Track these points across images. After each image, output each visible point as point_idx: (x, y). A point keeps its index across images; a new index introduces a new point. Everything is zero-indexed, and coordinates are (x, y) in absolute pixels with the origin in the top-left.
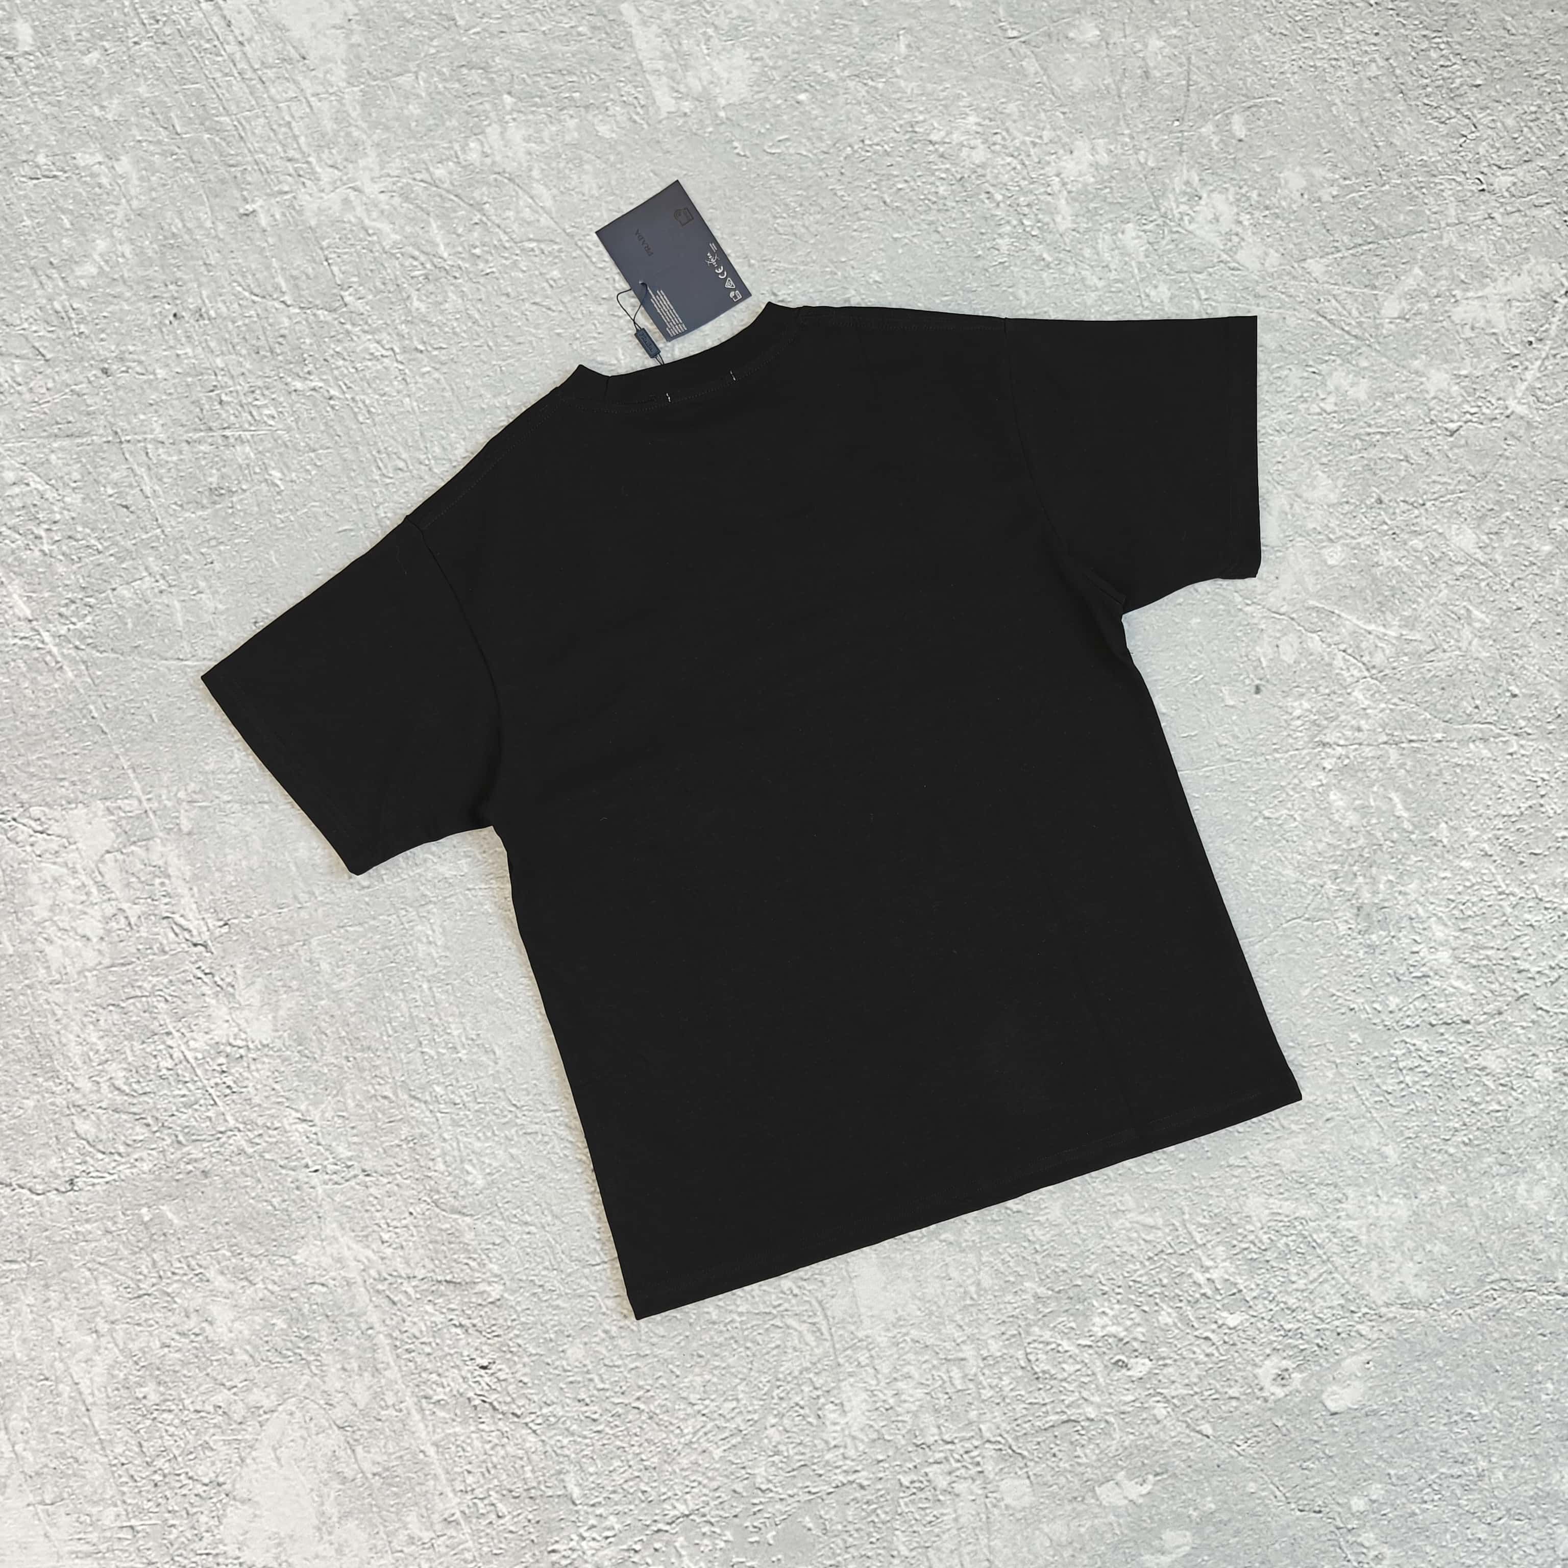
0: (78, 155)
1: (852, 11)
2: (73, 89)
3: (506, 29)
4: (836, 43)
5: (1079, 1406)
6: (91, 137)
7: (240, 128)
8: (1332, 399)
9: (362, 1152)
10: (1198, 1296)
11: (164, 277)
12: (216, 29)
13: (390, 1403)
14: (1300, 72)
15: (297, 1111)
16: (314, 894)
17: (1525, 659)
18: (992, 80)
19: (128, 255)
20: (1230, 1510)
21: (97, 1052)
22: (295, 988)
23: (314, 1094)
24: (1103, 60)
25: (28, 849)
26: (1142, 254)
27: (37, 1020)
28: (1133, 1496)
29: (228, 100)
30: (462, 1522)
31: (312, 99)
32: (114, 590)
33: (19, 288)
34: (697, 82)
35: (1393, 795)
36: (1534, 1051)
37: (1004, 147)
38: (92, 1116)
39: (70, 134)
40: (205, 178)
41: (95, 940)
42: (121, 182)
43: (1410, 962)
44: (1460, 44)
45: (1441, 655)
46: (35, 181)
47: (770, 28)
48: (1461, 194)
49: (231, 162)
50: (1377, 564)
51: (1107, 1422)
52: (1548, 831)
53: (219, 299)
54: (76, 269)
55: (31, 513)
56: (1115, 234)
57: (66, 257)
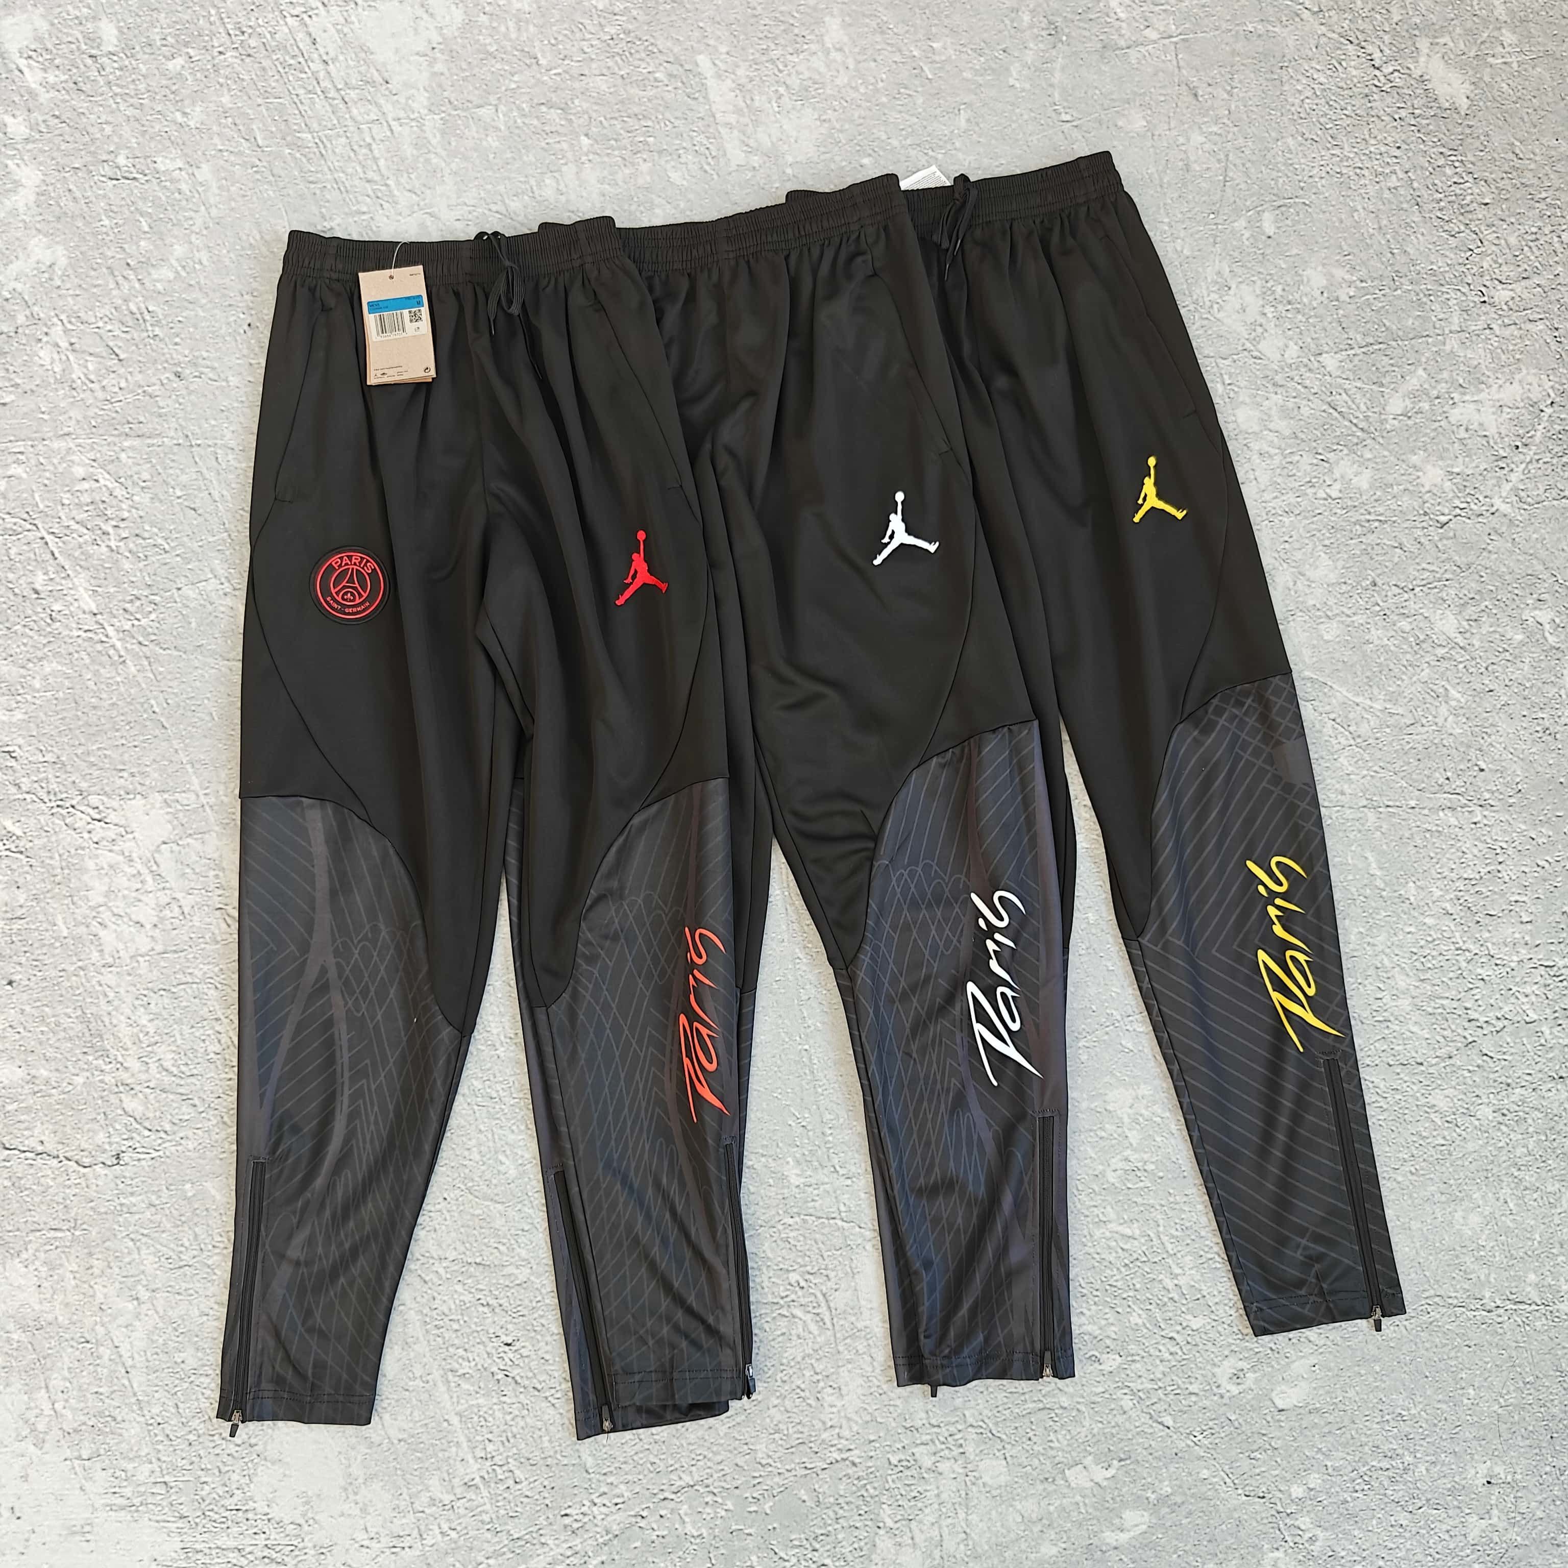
0: (159, 160)
1: (917, 82)
2: (156, 93)
3: (586, 72)
4: (900, 112)
5: (1054, 1396)
6: (172, 143)
7: (321, 145)
8: (1337, 486)
10: (1166, 1299)
11: (240, 287)
12: (301, 45)
13: (417, 1375)
14: (1327, 176)
17: (1493, 737)
19: (205, 262)
20: (1185, 1494)
21: (148, 1033)
24: (1148, 150)
25: (86, 835)
27: (89, 1000)
28: (1098, 1479)
29: (309, 117)
30: (481, 1486)
31: (392, 123)
32: (179, 589)
33: (95, 286)
34: (767, 138)
35: (1368, 855)
36: (1477, 1093)
38: (140, 1095)
39: (152, 138)
40: (285, 192)
41: (148, 926)
42: (200, 189)
43: (1374, 1008)
44: (1472, 163)
45: (1420, 728)
46: (115, 182)
47: (840, 92)
48: (1464, 304)
49: (311, 179)
50: (1368, 642)
51: (1078, 1410)
52: (1502, 893)
54: (153, 271)
55: (99, 508)
57: (143, 260)
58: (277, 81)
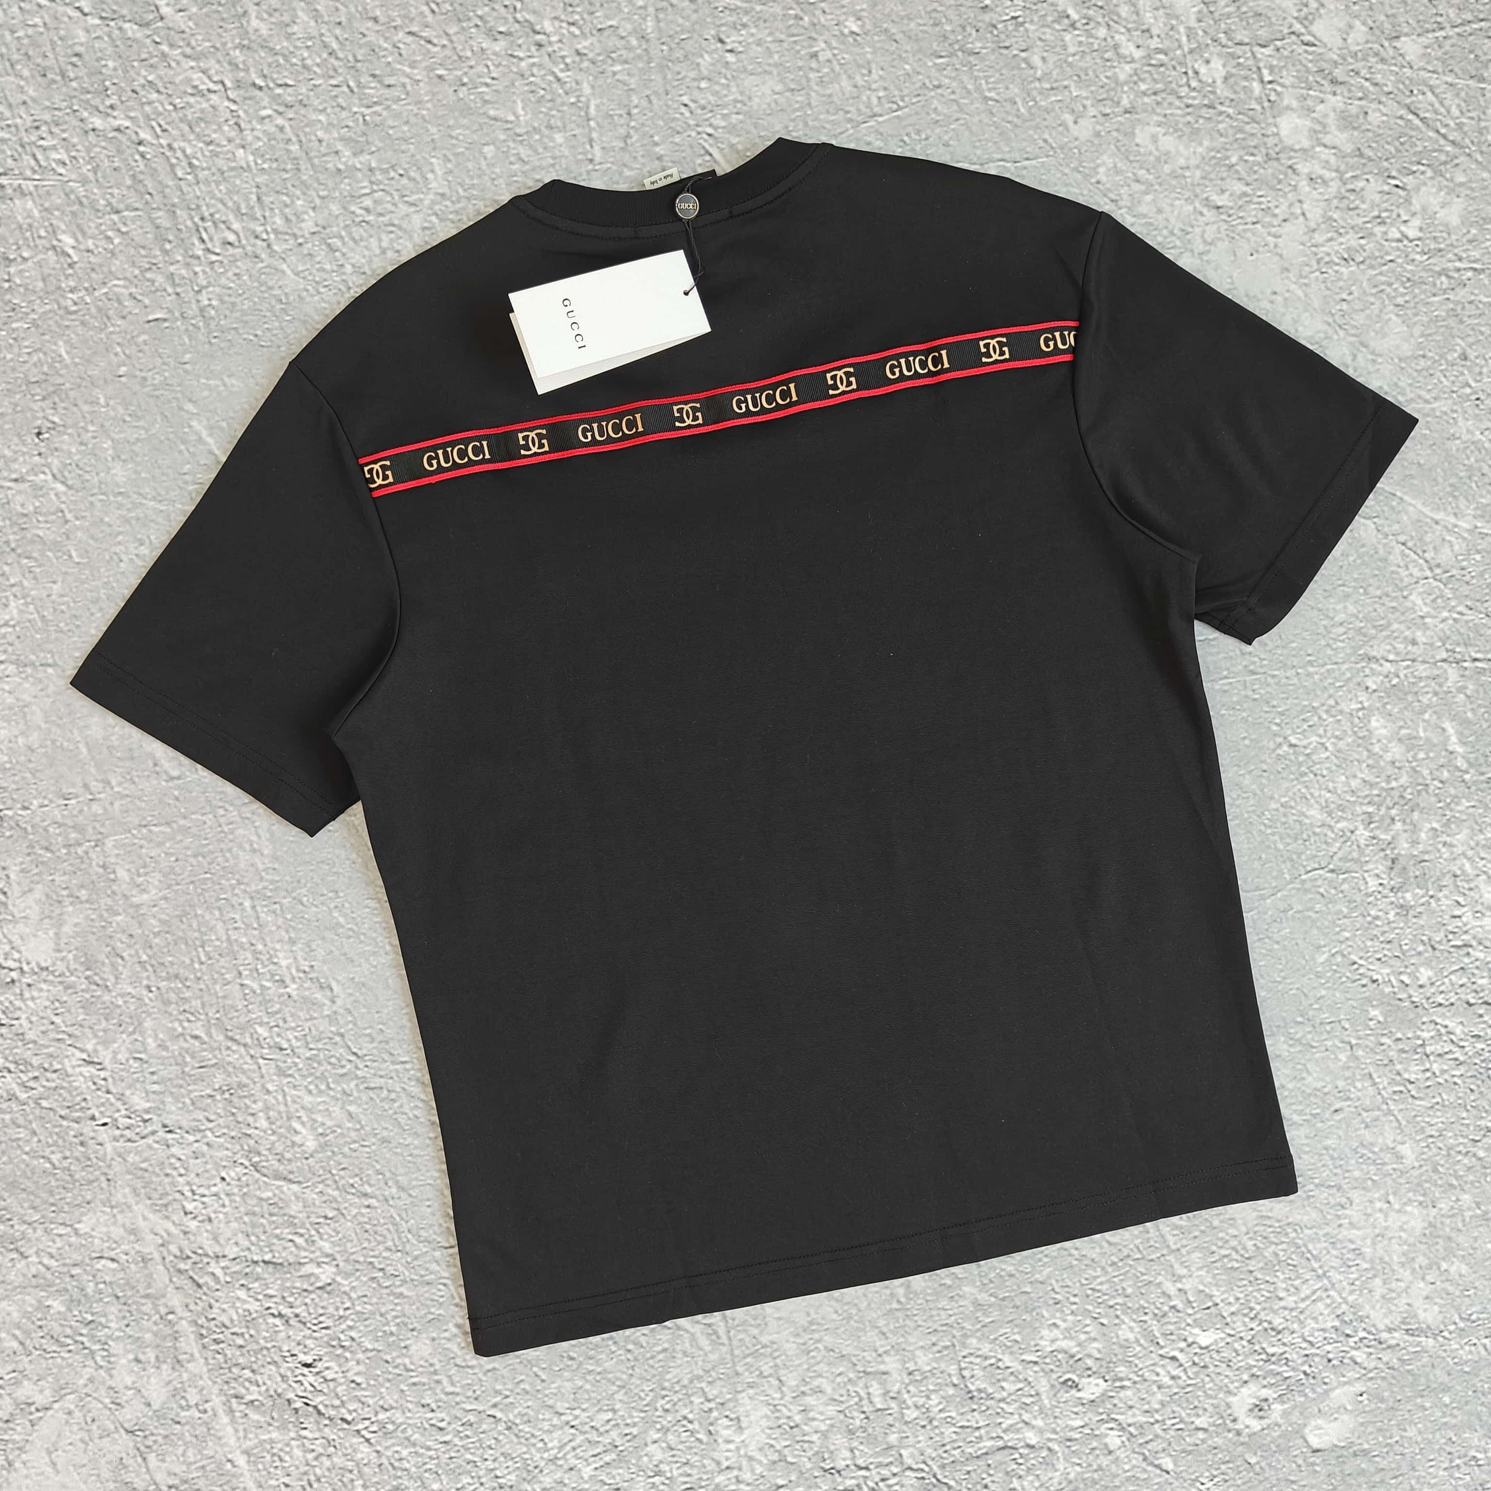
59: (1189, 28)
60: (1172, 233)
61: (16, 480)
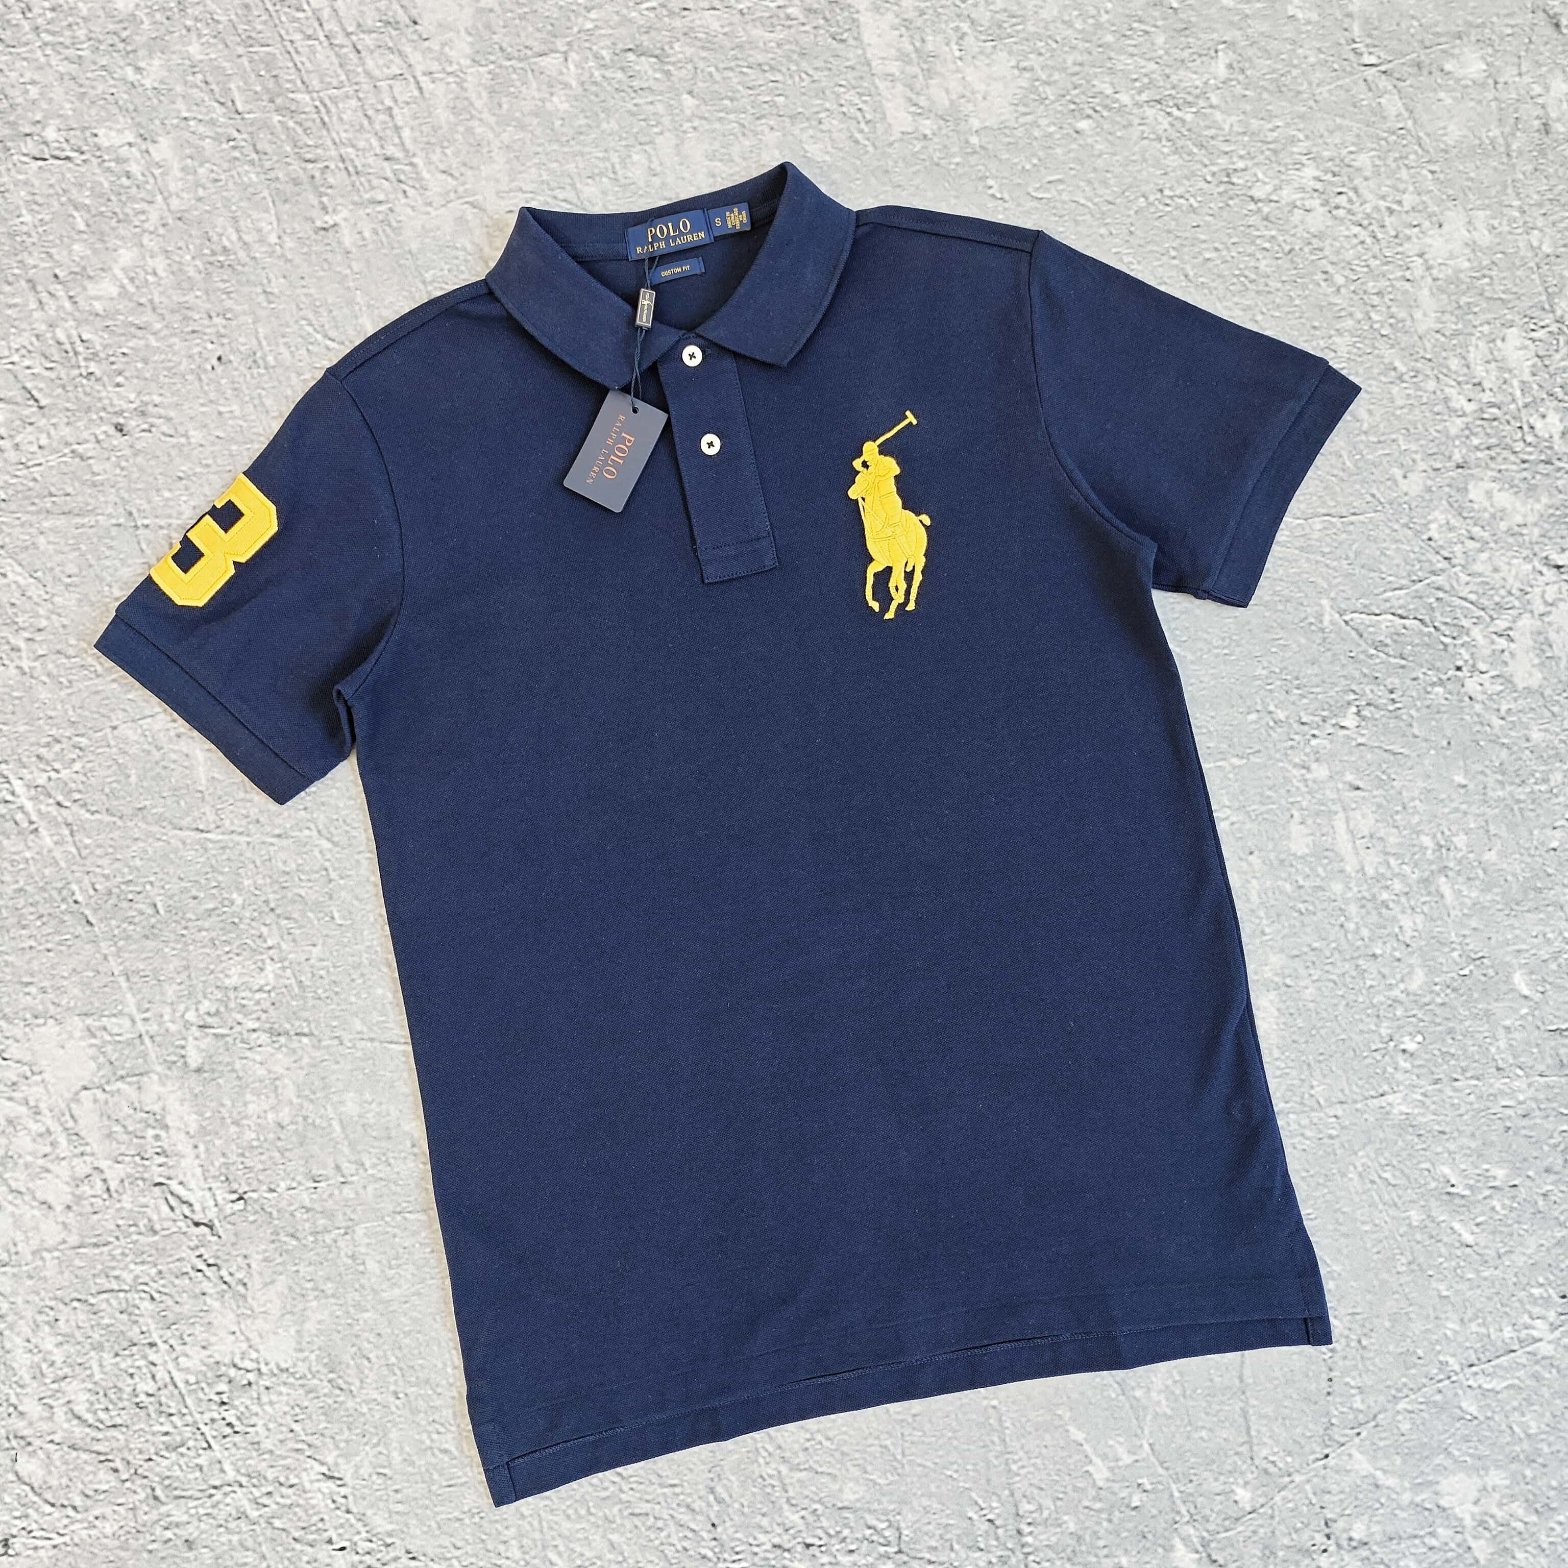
0: (101, 132)
1: (1157, 14)
2: (100, 42)
4: (1132, 55)
6: (120, 109)
7: (323, 110)
9: (407, 1525)
11: (208, 306)
15: (322, 1464)
16: (362, 1164)
18: (1338, 120)
19: (161, 273)
21: (52, 1364)
22: (329, 1292)
23: (347, 1442)
24: (1488, 105)
26: (1527, 371)
29: (308, 72)
31: (423, 79)
32: (115, 728)
33: (10, 306)
34: (943, 94)
37: (1350, 212)
38: (40, 1452)
39: (93, 103)
40: (272, 175)
41: (59, 1208)
42: (157, 172)
46: (41, 163)
47: (1046, 28)
49: (308, 156)
53: (282, 341)
56: (1493, 341)
57: (77, 270)
58: (265, 23)
59: (1523, 382)
60: (1510, 593)
61: (279, 836)
